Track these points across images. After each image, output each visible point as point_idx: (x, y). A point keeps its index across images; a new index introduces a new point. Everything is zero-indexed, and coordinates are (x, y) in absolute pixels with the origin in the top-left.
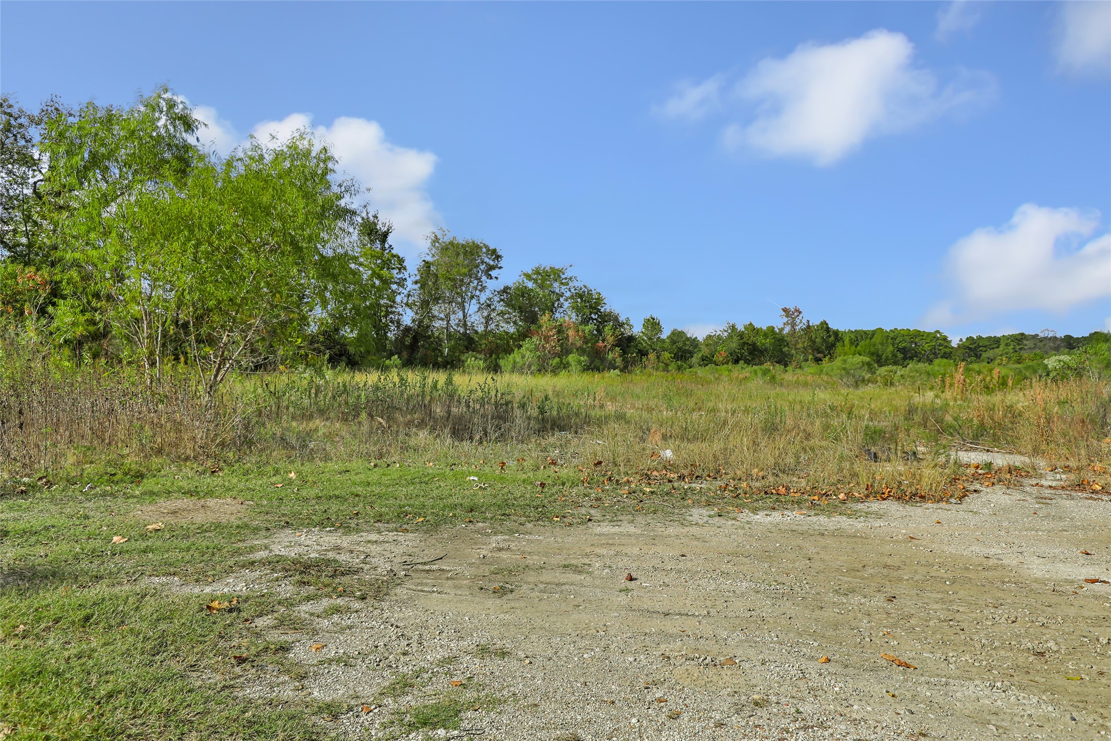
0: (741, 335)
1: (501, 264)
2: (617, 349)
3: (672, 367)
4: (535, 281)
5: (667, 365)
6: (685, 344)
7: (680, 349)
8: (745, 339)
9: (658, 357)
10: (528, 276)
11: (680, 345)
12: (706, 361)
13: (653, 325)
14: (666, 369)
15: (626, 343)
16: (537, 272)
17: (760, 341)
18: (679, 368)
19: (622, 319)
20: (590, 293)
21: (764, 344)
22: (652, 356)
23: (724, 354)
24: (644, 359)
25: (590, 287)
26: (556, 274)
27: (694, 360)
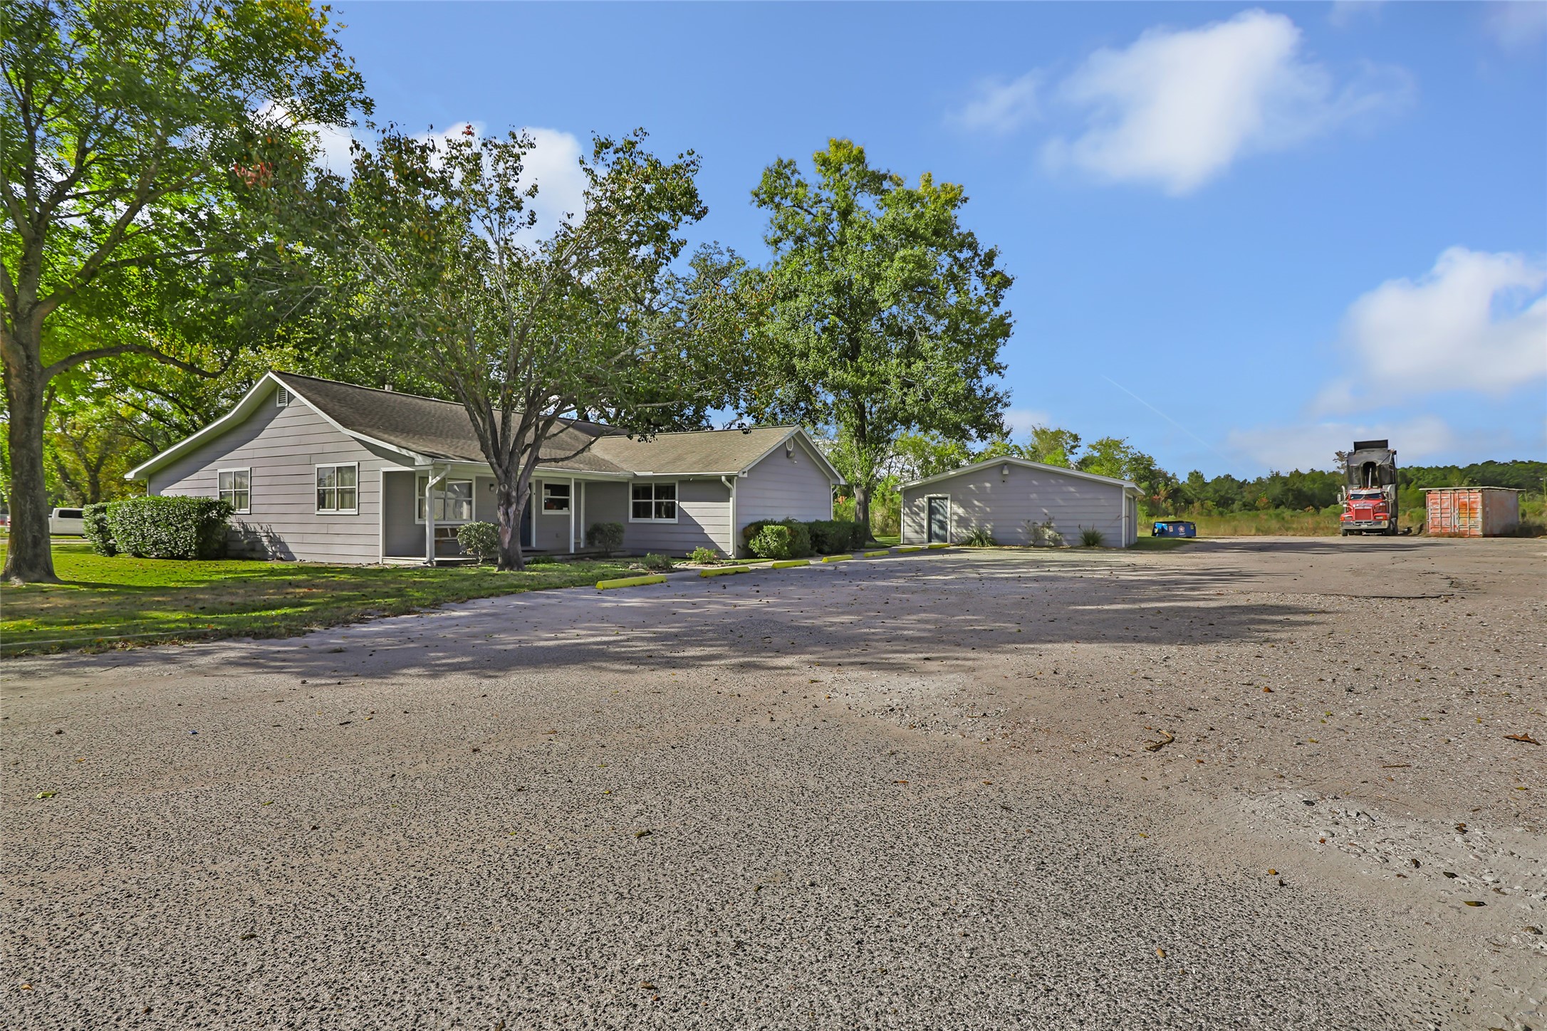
0: (1285, 481)
1: (1080, 443)
2: (1170, 500)
3: (1215, 512)
4: (1099, 450)
5: (1210, 511)
6: (1227, 493)
7: (1222, 497)
8: (1289, 486)
9: (1202, 505)
10: (1094, 447)
11: (1222, 493)
12: (1249, 507)
13: (1196, 476)
14: (1209, 514)
15: (1176, 493)
16: (1101, 444)
17: (1307, 487)
18: (1221, 514)
19: (1170, 475)
20: (1143, 457)
21: (1311, 489)
22: (1197, 504)
23: (1265, 500)
24: (1191, 507)
25: (1143, 453)
26: (1117, 445)
27: (1236, 506)
